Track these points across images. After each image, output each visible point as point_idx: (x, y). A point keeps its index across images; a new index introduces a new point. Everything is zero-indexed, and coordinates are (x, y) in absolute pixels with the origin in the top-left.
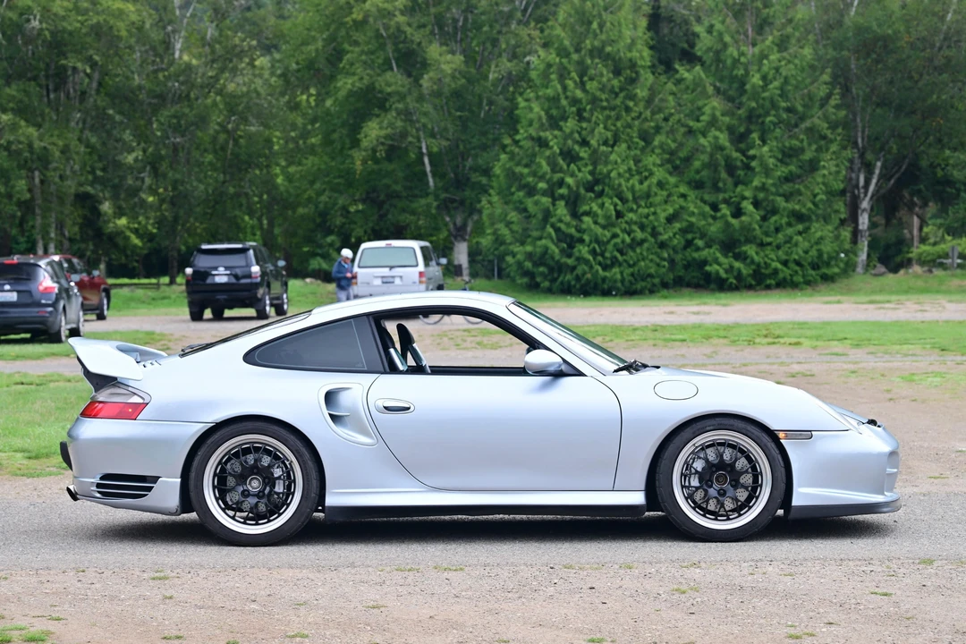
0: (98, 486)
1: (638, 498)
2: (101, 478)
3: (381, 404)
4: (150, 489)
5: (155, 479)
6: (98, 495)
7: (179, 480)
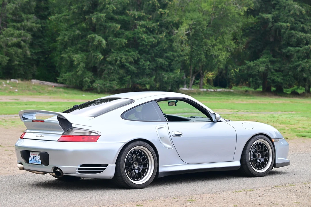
0: (79, 169)
1: (238, 164)
2: (80, 166)
3: (173, 133)
4: (104, 169)
5: (106, 165)
6: (78, 173)
7: (115, 165)
